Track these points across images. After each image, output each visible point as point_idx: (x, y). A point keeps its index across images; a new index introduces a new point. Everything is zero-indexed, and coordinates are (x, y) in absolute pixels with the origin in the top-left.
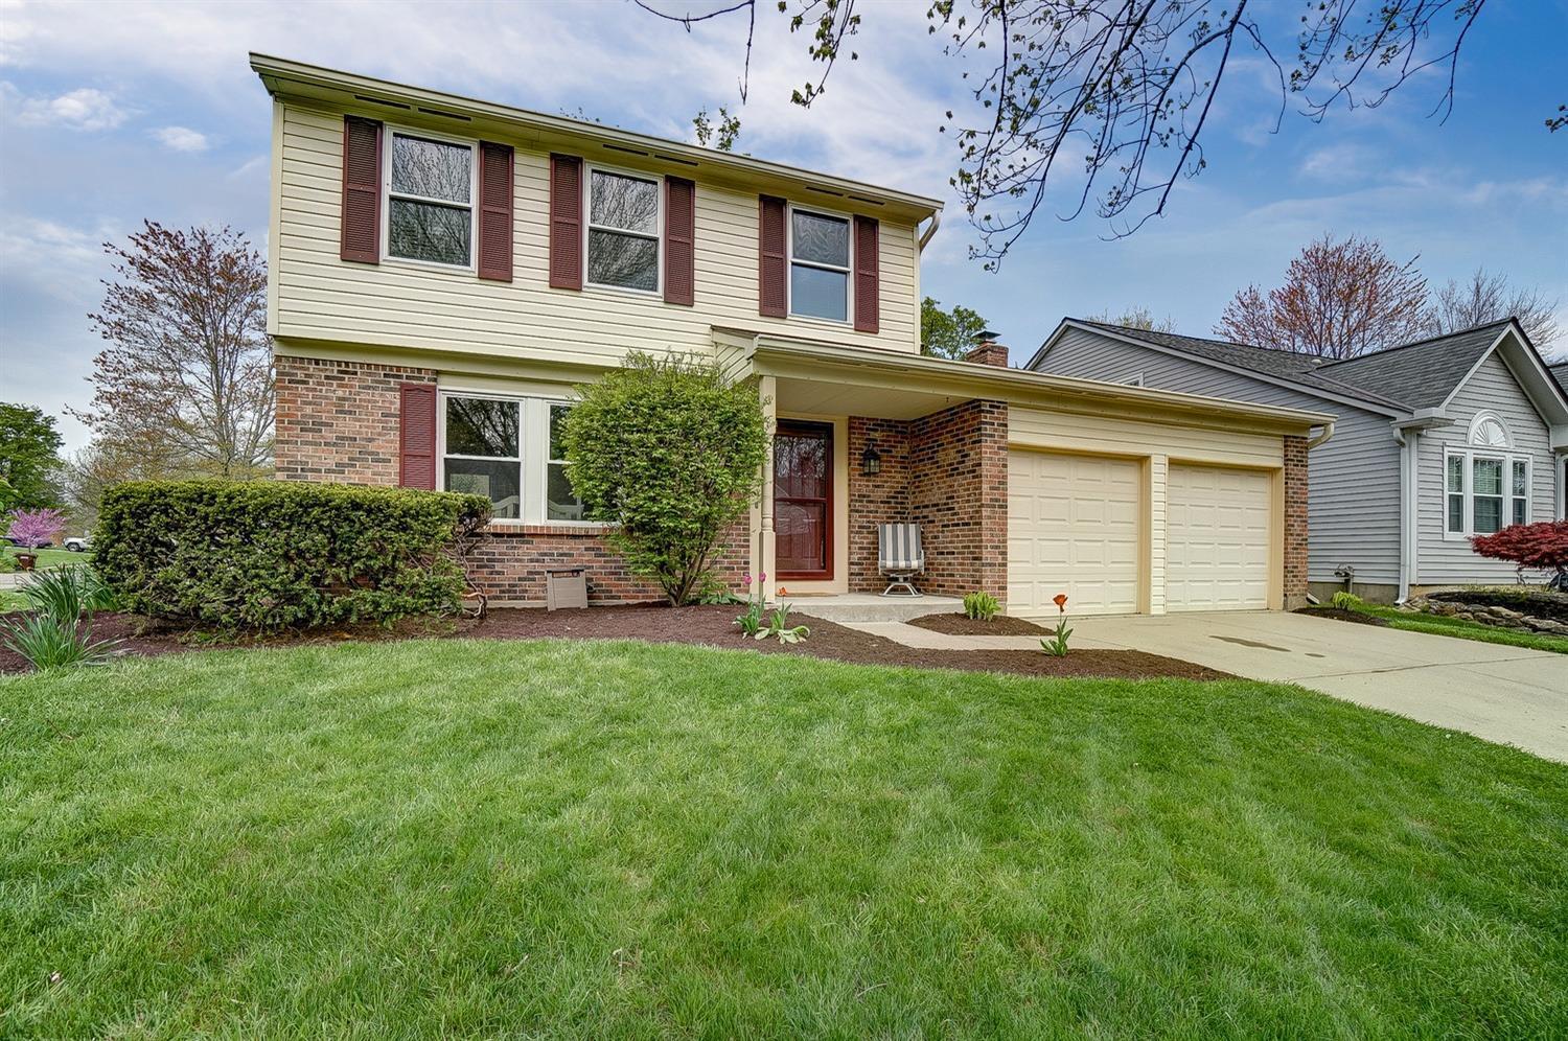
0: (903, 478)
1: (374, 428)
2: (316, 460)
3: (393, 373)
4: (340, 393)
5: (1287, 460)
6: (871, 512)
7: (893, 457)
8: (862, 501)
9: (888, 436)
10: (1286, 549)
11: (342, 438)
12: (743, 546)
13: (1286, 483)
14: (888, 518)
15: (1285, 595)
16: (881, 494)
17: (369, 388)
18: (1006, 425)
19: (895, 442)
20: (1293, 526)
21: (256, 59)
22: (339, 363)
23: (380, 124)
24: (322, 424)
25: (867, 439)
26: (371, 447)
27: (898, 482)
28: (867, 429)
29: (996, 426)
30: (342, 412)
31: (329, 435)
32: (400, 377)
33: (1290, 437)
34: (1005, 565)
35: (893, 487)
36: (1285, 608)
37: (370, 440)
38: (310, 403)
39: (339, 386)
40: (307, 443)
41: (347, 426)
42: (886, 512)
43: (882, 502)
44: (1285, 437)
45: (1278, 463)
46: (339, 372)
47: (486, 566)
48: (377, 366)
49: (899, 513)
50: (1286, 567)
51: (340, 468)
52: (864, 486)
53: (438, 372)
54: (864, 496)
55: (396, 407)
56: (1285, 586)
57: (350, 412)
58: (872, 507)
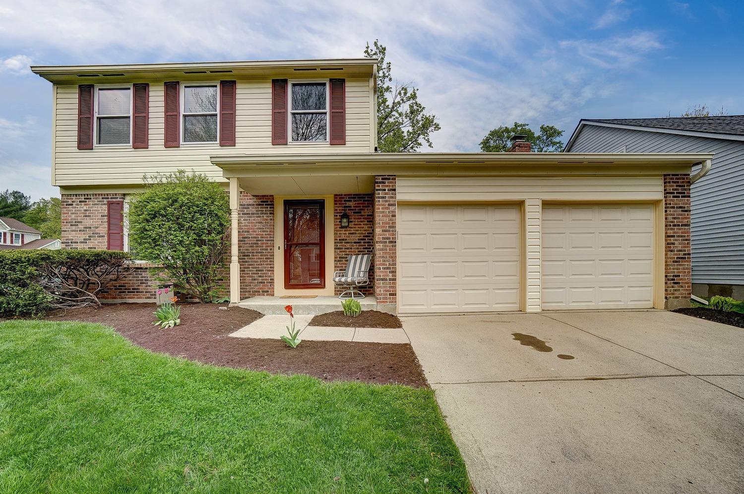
0: (369, 227)
1: (98, 222)
2: (76, 238)
3: (105, 197)
4: (85, 208)
5: (666, 193)
6: (348, 249)
7: (362, 216)
8: (342, 243)
9: (358, 204)
10: (666, 262)
11: (86, 228)
12: (270, 271)
13: (666, 211)
14: (359, 251)
15: (666, 298)
16: (355, 238)
17: (96, 204)
18: (395, 190)
19: (363, 207)
20: (673, 244)
21: (33, 69)
22: (84, 195)
23: (92, 86)
24: (78, 222)
25: (344, 207)
26: (97, 231)
27: (365, 231)
28: (345, 201)
29: (387, 191)
30: (86, 216)
31: (81, 227)
32: (108, 198)
33: (669, 175)
34: (395, 280)
35: (362, 233)
36: (666, 308)
37: (97, 228)
38: (74, 214)
39: (85, 205)
40: (73, 231)
41: (88, 222)
42: (358, 248)
43: (355, 243)
44: (665, 175)
45: (660, 196)
46: (85, 199)
47: (144, 283)
48: (99, 194)
49: (366, 248)
50: (666, 276)
51: (85, 241)
52: (344, 234)
53: (124, 195)
54: (343, 240)
55: (106, 213)
56: (666, 290)
57: (89, 216)
58: (348, 245)
